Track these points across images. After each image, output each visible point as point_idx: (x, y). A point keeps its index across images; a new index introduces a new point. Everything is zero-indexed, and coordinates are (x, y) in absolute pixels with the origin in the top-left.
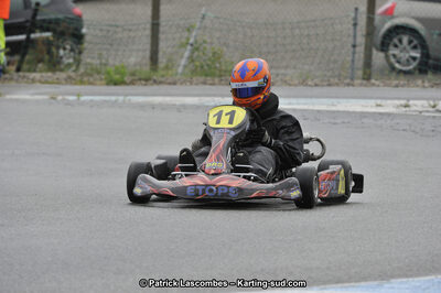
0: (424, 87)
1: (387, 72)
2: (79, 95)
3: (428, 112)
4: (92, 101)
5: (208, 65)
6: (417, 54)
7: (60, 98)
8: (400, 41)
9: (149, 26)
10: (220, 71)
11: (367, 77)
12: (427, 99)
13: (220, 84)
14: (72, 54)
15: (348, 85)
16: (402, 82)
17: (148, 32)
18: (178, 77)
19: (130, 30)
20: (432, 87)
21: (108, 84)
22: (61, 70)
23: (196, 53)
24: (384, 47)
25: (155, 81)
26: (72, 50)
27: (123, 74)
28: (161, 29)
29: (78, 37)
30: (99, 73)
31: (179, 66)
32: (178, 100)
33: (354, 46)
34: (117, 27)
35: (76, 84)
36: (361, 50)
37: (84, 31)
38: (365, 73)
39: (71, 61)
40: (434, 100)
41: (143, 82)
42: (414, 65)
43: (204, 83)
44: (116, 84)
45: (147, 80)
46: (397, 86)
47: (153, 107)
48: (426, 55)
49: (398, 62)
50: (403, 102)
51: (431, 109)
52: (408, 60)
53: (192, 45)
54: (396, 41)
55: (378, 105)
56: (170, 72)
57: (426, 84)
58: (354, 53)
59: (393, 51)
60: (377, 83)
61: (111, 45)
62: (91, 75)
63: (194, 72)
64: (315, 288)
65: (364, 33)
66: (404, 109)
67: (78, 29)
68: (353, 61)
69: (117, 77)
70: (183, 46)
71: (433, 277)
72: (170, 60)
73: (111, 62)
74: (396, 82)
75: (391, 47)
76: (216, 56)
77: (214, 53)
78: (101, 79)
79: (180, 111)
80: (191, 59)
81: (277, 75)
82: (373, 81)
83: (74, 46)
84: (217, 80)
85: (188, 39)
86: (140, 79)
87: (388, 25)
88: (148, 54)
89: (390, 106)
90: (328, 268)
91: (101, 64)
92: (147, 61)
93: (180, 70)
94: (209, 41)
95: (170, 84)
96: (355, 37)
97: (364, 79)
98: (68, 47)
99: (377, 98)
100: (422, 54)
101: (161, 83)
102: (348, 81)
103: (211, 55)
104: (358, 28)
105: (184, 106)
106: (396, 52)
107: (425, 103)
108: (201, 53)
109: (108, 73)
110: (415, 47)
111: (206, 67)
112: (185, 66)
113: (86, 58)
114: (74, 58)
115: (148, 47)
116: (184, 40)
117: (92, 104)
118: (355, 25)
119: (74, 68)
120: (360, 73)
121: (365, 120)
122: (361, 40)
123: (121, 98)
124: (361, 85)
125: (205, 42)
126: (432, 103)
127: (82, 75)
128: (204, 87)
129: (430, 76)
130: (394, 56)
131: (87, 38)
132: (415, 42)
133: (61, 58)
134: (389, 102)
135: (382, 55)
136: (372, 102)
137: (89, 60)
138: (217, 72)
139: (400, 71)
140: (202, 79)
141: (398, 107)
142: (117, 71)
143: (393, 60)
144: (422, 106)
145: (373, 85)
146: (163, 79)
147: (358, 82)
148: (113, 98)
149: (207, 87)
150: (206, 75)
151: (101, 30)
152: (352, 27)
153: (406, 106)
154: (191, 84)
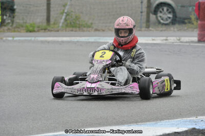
0: (174, 31)
1: (157, 24)
2: (13, 37)
3: (176, 42)
4: (19, 40)
5: (73, 22)
6: (171, 16)
7: (4, 39)
8: (163, 10)
9: (45, 5)
10: (79, 25)
11: (148, 27)
12: (176, 37)
13: (79, 31)
14: (10, 18)
15: (139, 30)
16: (164, 29)
17: (45, 7)
18: (60, 28)
19: (37, 6)
20: (178, 31)
21: (27, 32)
22: (5, 26)
23: (68, 17)
24: (155, 12)
25: (49, 30)
26: (10, 16)
27: (34, 27)
28: (51, 6)
29: (13, 10)
30: (22, 27)
31: (60, 23)
32: (60, 39)
33: (142, 12)
34: (31, 5)
35: (12, 32)
36: (145, 14)
37: (15, 7)
38: (147, 25)
39: (9, 21)
40: (179, 37)
41: (43, 31)
42: (169, 20)
43: (72, 31)
44: (30, 32)
45: (45, 29)
46: (161, 31)
47: (48, 42)
48: (175, 16)
49: (162, 19)
50: (165, 38)
51: (178, 41)
52: (167, 19)
53: (66, 13)
54: (161, 10)
55: (153, 40)
56: (56, 26)
57: (175, 30)
58: (142, 16)
59: (159, 14)
60: (152, 29)
61: (28, 13)
62: (19, 28)
63: (67, 26)
64: (126, 125)
65: (146, 6)
66: (165, 41)
67: (12, 6)
68: (141, 19)
69: (31, 29)
70: (62, 13)
71: (181, 119)
72: (55, 20)
73: (28, 21)
74: (161, 29)
75: (159, 13)
76: (77, 18)
77: (76, 17)
78: (24, 30)
79: (61, 44)
80: (66, 20)
81: (106, 26)
82: (151, 28)
83: (11, 14)
84: (78, 29)
85: (64, 10)
86: (42, 29)
87: (157, 2)
88: (45, 17)
89: (158, 40)
90: (132, 116)
91: (24, 23)
92: (45, 21)
93: (61, 24)
94: (74, 10)
95: (56, 31)
96: (142, 8)
97: (146, 27)
98: (8, 15)
99: (152, 36)
100: (173, 16)
101: (51, 31)
102: (139, 29)
103: (74, 17)
104: (143, 4)
105: (63, 42)
106: (161, 15)
107: (175, 38)
108: (70, 17)
109: (27, 27)
110: (170, 13)
111: (72, 23)
112: (63, 23)
113: (17, 20)
114: (11, 20)
115: (45, 14)
116: (62, 11)
117: (20, 41)
118: (142, 2)
119: (11, 24)
120: (144, 25)
121: (147, 47)
122: (145, 10)
123: (33, 38)
124: (145, 30)
125: (72, 12)
126: (178, 38)
127: (15, 28)
128: (72, 32)
129: (177, 25)
130: (160, 17)
131: (17, 11)
132: (170, 10)
133: (5, 20)
134: (158, 38)
135: (154, 16)
136: (150, 38)
137: (18, 21)
138: (78, 26)
139: (163, 24)
140: (71, 29)
141: (163, 40)
142: (31, 26)
143: (159, 19)
144: (174, 40)
145: (151, 30)
146: (52, 29)
147: (143, 29)
148: (29, 38)
149: (74, 32)
150: (73, 27)
151: (23, 7)
152: (140, 4)
153: (166, 40)
154: (66, 31)
